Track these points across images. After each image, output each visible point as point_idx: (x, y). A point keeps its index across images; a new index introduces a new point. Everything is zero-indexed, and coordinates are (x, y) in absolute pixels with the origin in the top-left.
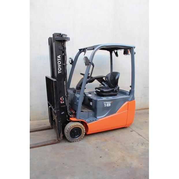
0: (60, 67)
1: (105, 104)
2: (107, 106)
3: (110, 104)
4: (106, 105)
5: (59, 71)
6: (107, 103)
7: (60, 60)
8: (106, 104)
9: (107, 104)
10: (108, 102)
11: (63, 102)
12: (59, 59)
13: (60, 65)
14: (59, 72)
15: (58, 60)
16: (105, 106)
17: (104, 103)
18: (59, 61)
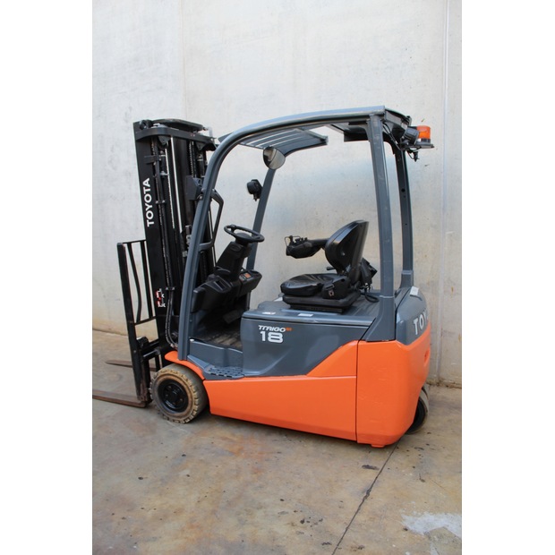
0: (150, 209)
1: (263, 333)
2: (270, 340)
3: (281, 335)
4: (267, 336)
5: (150, 221)
6: (271, 328)
7: (149, 190)
8: (267, 332)
9: (270, 334)
10: (274, 329)
11: (164, 305)
12: (147, 188)
13: (149, 204)
14: (149, 223)
15: (145, 190)
16: (264, 339)
17: (261, 327)
18: (147, 193)
